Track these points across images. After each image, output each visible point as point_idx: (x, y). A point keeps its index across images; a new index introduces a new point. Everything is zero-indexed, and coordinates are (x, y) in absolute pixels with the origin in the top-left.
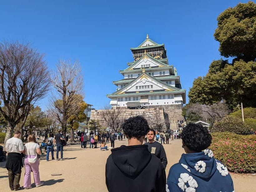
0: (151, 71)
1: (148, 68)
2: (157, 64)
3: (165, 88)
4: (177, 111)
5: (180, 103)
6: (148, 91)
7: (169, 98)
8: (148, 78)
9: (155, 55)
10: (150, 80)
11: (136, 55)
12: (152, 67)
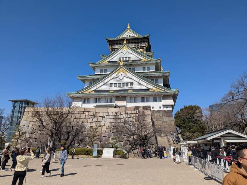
0: (131, 65)
1: (128, 61)
2: (139, 57)
3: (149, 86)
4: (165, 119)
5: (171, 109)
6: (127, 90)
7: (155, 101)
8: (126, 73)
9: (137, 48)
10: (129, 75)
11: (113, 47)
12: (133, 61)
